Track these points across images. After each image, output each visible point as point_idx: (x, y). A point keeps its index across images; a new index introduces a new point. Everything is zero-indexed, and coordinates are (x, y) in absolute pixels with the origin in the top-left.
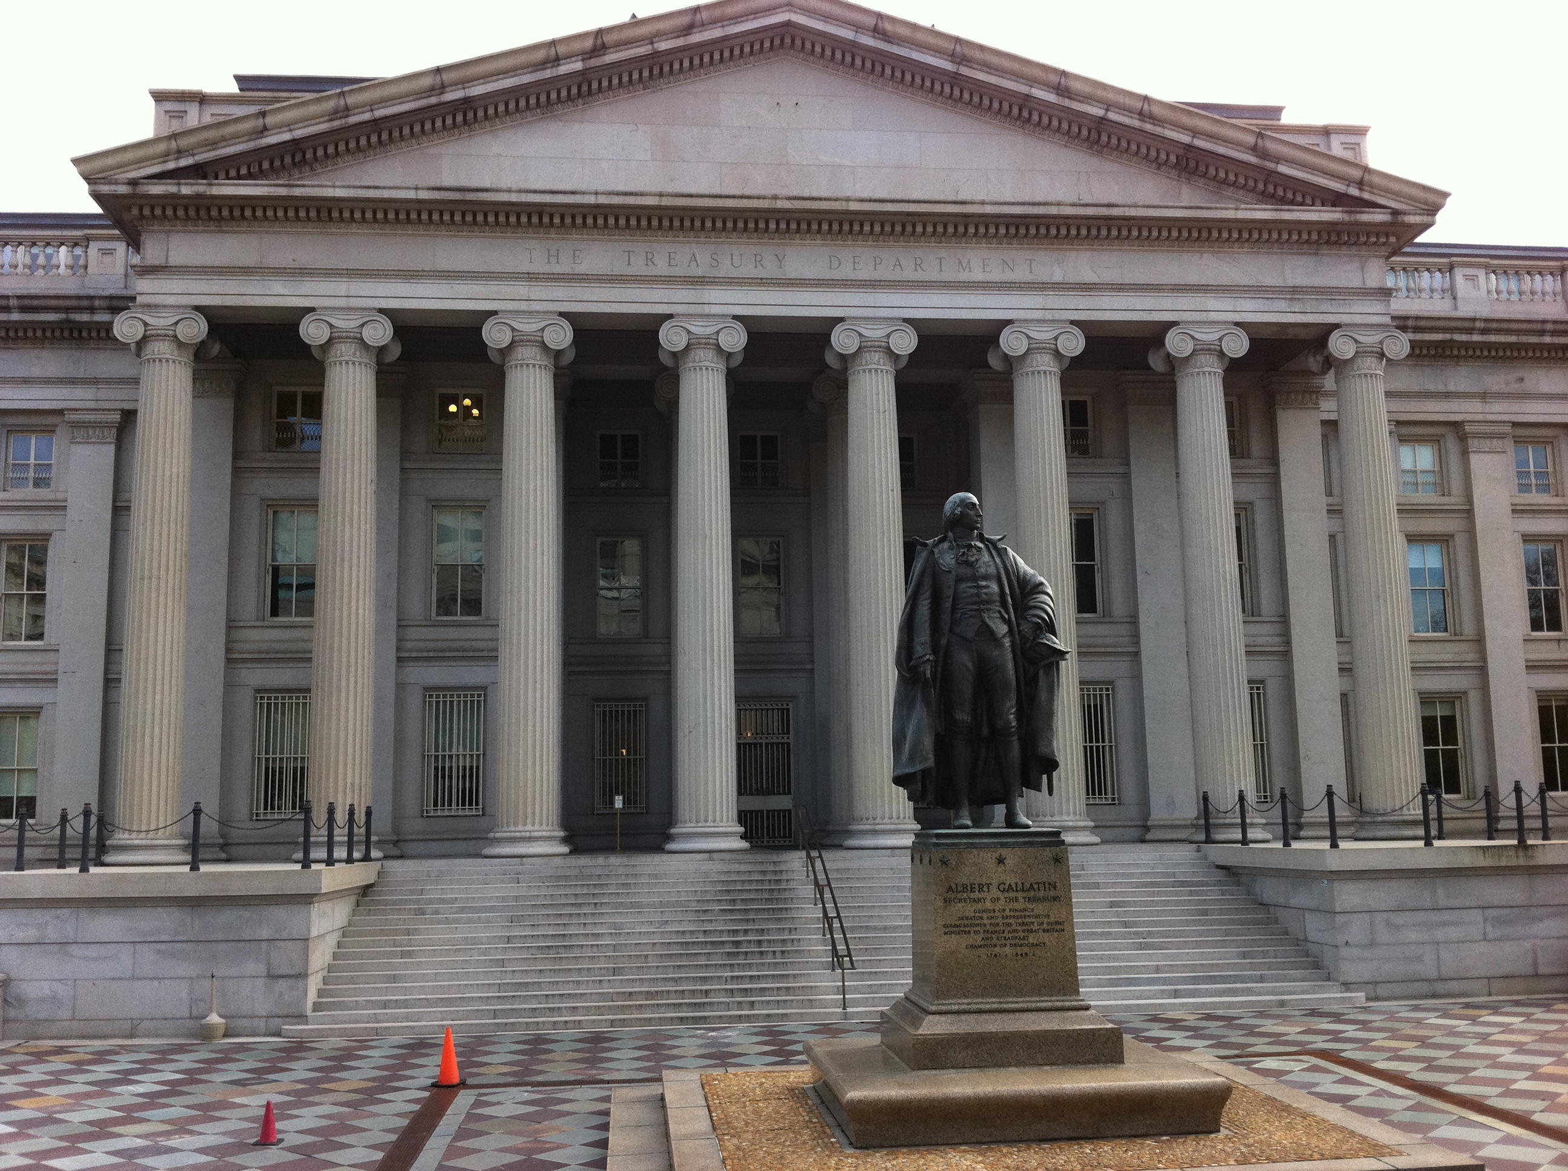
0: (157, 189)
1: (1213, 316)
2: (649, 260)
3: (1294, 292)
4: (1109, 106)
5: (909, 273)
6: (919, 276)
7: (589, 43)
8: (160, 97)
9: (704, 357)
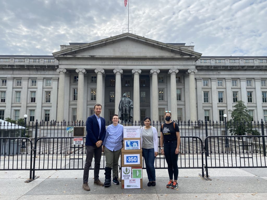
0: (61, 56)
1: (175, 68)
2: (113, 63)
3: (184, 65)
4: (163, 45)
5: (141, 64)
6: (142, 64)
7: (106, 40)
8: (61, 46)
9: (118, 73)
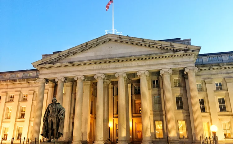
0: (40, 66)
1: (167, 68)
3: (179, 63)
4: (150, 42)
6: (126, 66)
7: (86, 44)
8: (43, 56)
9: (100, 79)
